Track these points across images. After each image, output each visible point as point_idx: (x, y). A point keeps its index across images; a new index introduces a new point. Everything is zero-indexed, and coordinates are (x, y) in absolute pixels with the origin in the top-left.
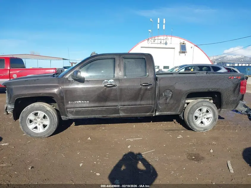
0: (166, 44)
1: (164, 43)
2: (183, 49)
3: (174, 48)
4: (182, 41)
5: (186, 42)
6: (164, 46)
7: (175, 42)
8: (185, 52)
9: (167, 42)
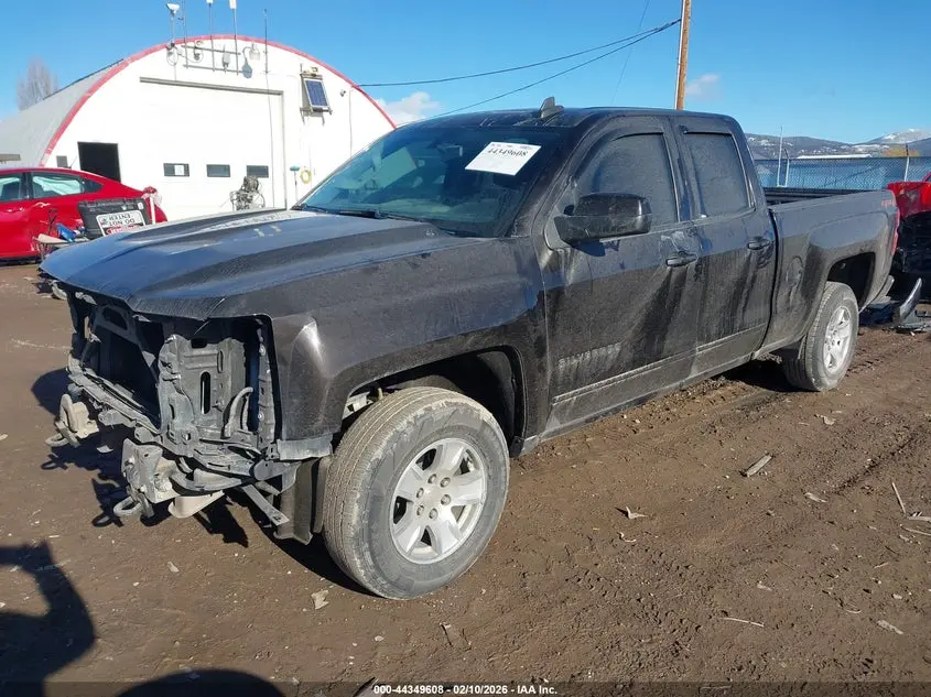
0: (247, 72)
1: (240, 69)
2: (315, 99)
3: (280, 93)
4: (309, 66)
5: (322, 71)
6: (241, 81)
7: (284, 67)
8: (321, 111)
9: (250, 63)
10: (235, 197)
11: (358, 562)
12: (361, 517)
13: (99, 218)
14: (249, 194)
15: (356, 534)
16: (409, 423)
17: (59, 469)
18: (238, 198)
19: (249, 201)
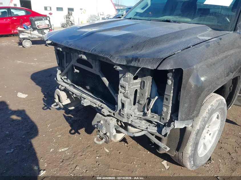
10: (65, 17)
11: (188, 164)
12: (192, 151)
13: (36, 22)
14: (70, 16)
15: (190, 156)
16: (207, 113)
17: (48, 110)
18: (66, 17)
19: (69, 18)
